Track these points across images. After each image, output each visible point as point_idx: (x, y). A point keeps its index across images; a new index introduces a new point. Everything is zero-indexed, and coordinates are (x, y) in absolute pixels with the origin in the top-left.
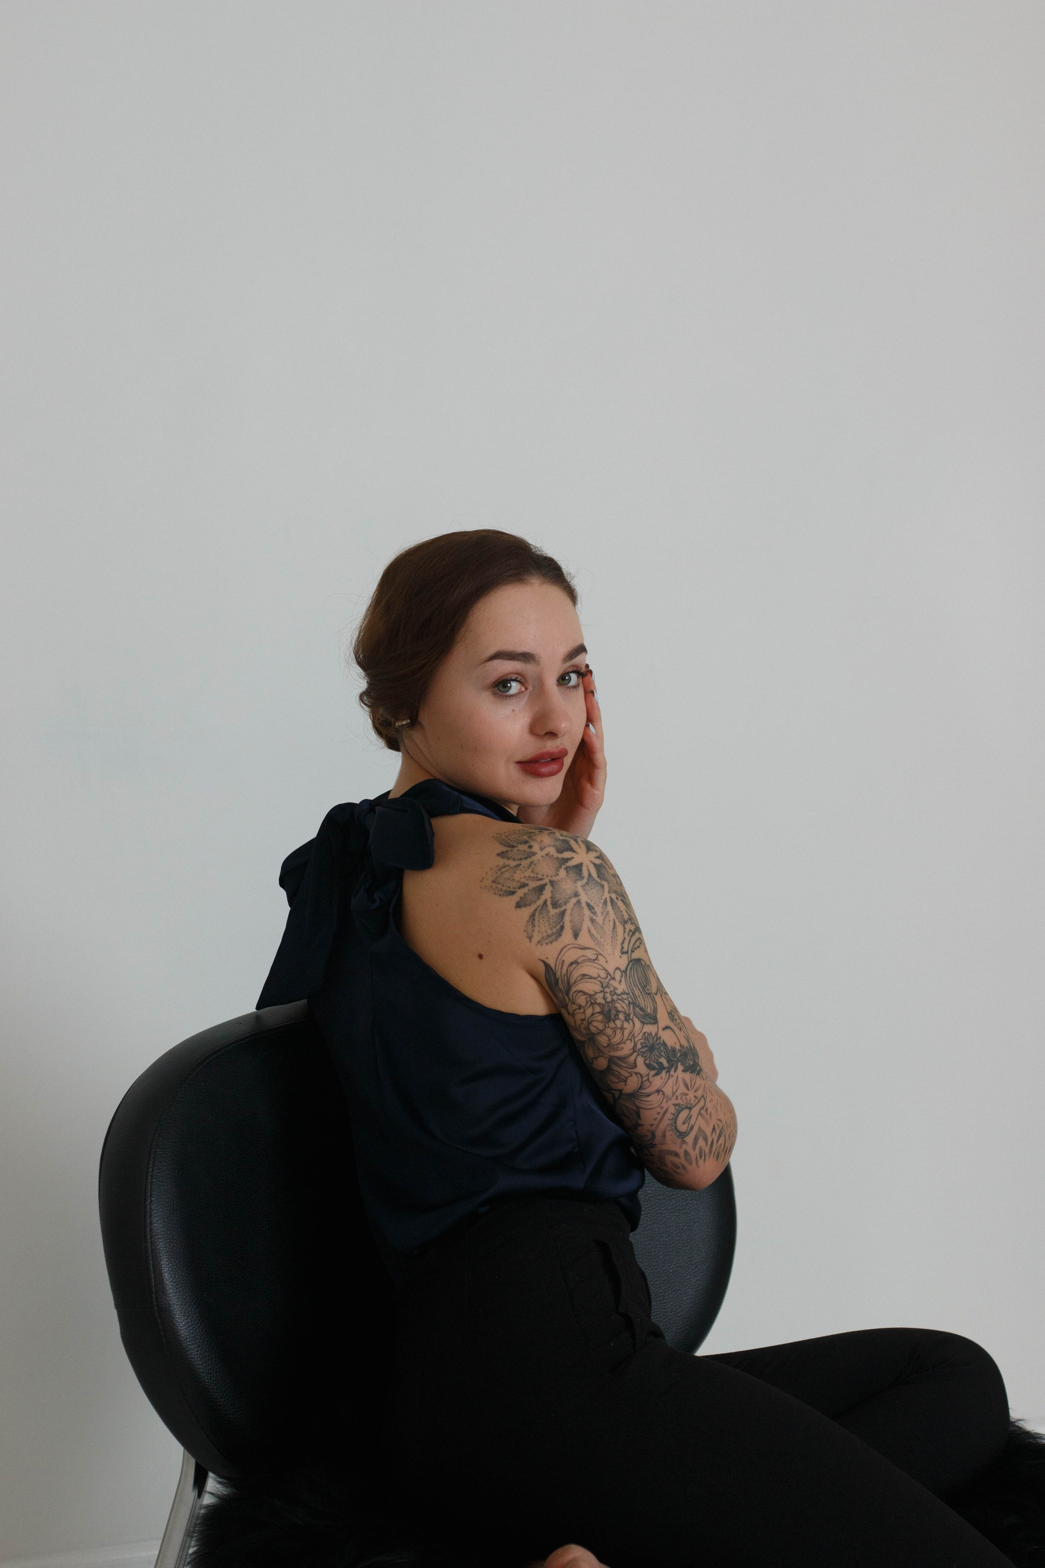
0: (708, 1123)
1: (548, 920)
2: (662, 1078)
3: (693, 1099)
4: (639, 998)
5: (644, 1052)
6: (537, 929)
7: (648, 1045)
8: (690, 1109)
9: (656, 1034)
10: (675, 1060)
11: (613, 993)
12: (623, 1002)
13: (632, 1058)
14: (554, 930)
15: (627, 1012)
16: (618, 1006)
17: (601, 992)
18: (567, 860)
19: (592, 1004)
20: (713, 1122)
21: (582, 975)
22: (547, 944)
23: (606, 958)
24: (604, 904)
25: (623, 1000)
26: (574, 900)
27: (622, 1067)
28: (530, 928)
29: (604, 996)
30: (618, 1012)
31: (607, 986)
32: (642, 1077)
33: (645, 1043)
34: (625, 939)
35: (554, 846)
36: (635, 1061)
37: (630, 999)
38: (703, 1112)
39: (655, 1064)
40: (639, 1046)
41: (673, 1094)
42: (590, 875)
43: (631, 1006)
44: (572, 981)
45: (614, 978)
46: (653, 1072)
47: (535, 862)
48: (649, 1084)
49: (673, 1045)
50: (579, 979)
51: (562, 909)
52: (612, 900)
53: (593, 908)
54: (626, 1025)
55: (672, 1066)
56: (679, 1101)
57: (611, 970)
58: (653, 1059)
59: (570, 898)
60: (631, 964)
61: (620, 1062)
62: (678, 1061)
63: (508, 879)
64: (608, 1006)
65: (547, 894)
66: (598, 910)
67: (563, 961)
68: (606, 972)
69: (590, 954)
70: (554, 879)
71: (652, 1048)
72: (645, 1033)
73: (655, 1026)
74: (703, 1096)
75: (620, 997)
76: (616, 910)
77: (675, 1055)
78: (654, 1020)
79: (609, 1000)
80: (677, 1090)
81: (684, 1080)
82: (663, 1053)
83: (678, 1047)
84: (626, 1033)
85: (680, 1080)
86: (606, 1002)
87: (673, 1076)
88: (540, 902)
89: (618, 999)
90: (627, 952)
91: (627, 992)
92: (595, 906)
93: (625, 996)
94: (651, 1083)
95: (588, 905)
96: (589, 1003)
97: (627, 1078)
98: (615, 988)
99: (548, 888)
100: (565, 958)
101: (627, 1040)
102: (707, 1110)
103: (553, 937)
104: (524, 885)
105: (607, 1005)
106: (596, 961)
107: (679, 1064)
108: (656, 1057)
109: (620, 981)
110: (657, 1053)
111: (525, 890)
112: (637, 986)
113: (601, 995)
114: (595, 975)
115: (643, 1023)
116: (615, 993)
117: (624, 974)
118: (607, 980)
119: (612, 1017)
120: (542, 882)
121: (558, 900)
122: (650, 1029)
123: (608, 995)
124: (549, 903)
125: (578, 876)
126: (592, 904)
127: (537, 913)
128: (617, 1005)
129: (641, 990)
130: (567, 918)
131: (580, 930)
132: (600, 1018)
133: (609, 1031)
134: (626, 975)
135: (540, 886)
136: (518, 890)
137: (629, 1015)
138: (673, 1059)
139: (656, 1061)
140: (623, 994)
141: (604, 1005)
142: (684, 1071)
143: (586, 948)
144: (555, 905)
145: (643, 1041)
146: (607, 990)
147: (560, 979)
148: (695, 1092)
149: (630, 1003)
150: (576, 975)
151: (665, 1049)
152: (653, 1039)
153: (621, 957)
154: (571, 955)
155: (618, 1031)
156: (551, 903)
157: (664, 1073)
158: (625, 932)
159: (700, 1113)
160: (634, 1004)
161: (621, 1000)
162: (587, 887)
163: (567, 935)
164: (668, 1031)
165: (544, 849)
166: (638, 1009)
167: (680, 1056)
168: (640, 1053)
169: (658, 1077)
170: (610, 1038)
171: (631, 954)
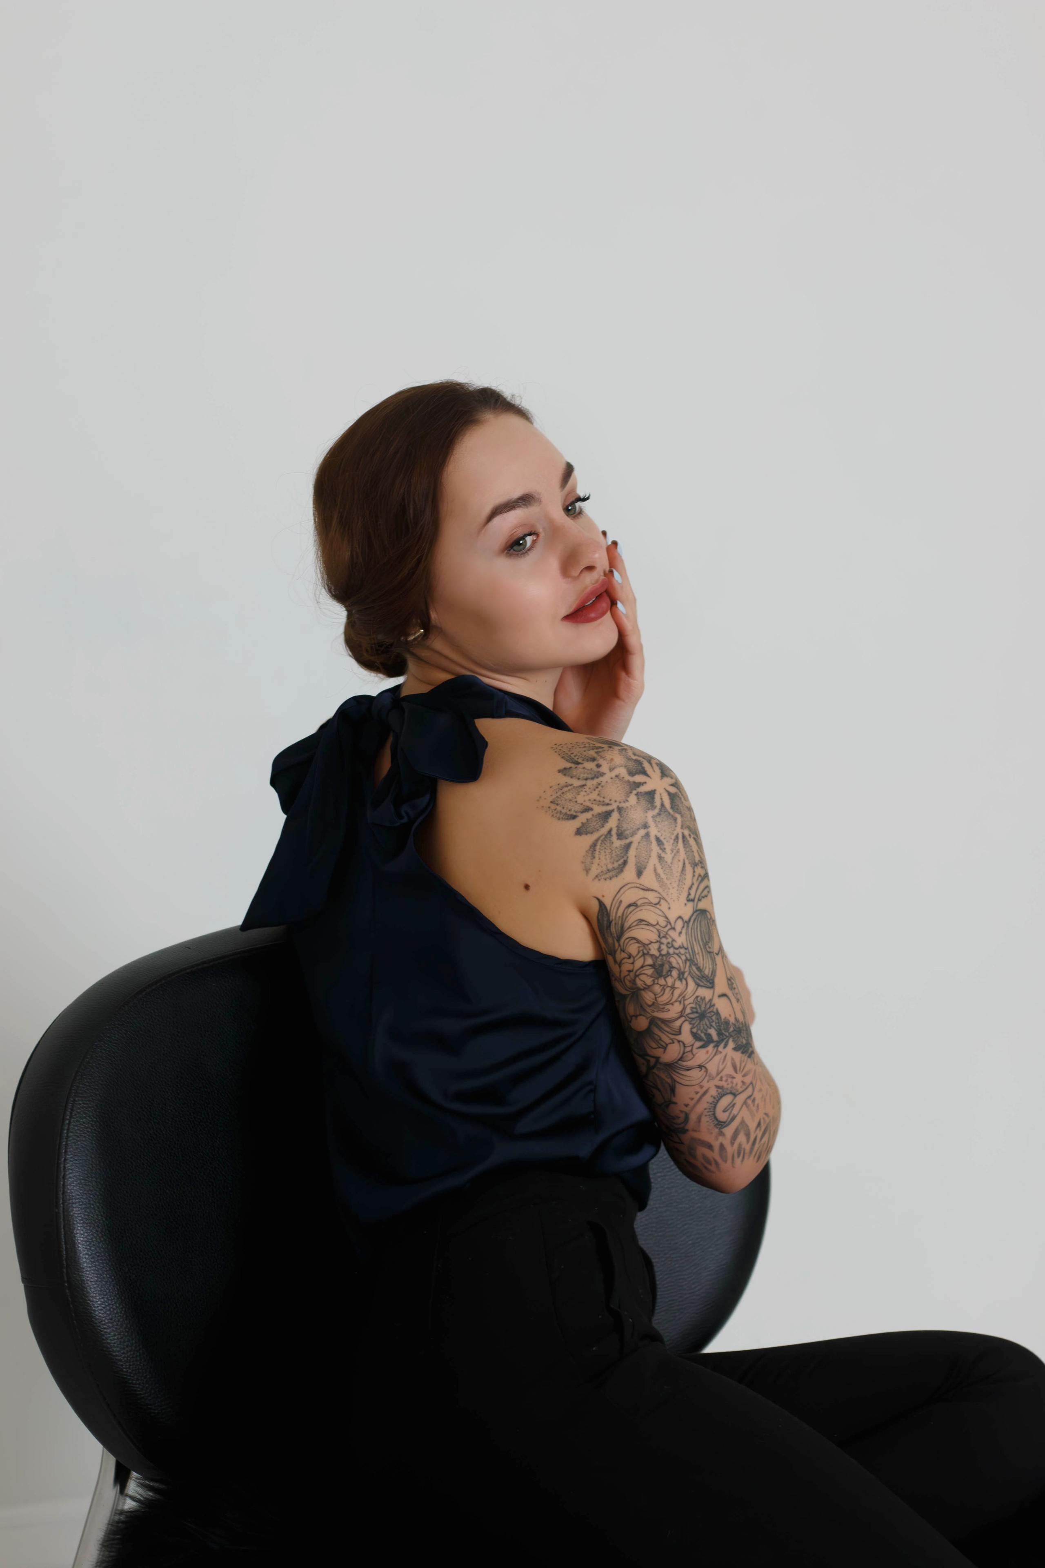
0: (753, 1115)
1: (611, 853)
2: (707, 1052)
3: (740, 1084)
4: (697, 956)
5: (693, 1019)
6: (596, 861)
7: (699, 1011)
8: (735, 1095)
9: (710, 1000)
10: (727, 1034)
11: (670, 945)
12: (680, 957)
13: (678, 1023)
14: (616, 865)
15: (682, 970)
16: (674, 961)
17: (657, 942)
18: (639, 785)
19: (644, 954)
20: (760, 1115)
21: (638, 920)
22: (605, 879)
23: (669, 904)
24: (675, 840)
25: (679, 955)
26: (642, 832)
27: (664, 1032)
28: (589, 860)
29: (660, 947)
30: (672, 967)
31: (665, 937)
32: (685, 1047)
33: (696, 1008)
34: (693, 884)
35: (625, 767)
36: (680, 1027)
37: (688, 955)
38: (749, 1102)
39: (703, 1035)
40: (688, 1011)
41: (718, 1074)
42: (662, 805)
43: (688, 963)
44: (627, 925)
45: (674, 929)
46: (698, 1044)
47: (602, 784)
48: (692, 1056)
49: (728, 1017)
50: (634, 924)
51: (627, 841)
52: (684, 837)
53: (663, 844)
54: (678, 984)
55: (722, 1040)
56: (723, 1083)
57: (672, 917)
58: (702, 1028)
59: (638, 829)
60: (695, 914)
61: (663, 1026)
62: (731, 1036)
63: (570, 800)
64: (662, 959)
65: (613, 822)
66: (668, 846)
67: (621, 901)
68: (666, 920)
69: (652, 897)
70: (624, 805)
71: (702, 1016)
72: (697, 997)
73: (711, 991)
74: (751, 1083)
75: (677, 951)
76: (687, 849)
77: (727, 1029)
78: (710, 983)
79: (664, 952)
80: (723, 1070)
81: (733, 1059)
82: (714, 1024)
83: (732, 1020)
84: (677, 993)
85: (728, 1059)
86: (661, 955)
87: (721, 1052)
88: (604, 831)
89: (674, 953)
90: (693, 900)
91: (685, 945)
92: (664, 841)
93: (682, 951)
94: (694, 1056)
95: (658, 839)
96: (641, 954)
97: (667, 1045)
98: (673, 940)
99: (615, 816)
100: (622, 898)
101: (676, 1001)
102: (754, 1101)
103: (614, 873)
104: (588, 809)
105: (660, 958)
106: (658, 906)
107: (731, 1040)
108: (706, 1027)
109: (681, 933)
110: (708, 1023)
111: (588, 815)
112: (699, 941)
113: (656, 946)
114: (654, 922)
115: (698, 985)
116: (673, 946)
117: (686, 924)
118: (666, 930)
119: (664, 973)
120: (609, 808)
121: (625, 830)
122: (704, 992)
123: (664, 947)
124: (614, 832)
125: (649, 805)
126: (662, 838)
127: (600, 842)
128: (672, 960)
129: (702, 947)
130: (632, 852)
131: (645, 868)
132: (650, 971)
133: (657, 988)
134: (688, 926)
135: (606, 812)
136: (579, 814)
137: (683, 973)
138: (724, 1033)
139: (705, 1032)
140: (681, 948)
141: (657, 958)
142: (735, 1049)
143: (648, 890)
144: (621, 835)
145: (693, 1005)
146: (664, 941)
147: (613, 923)
148: (744, 1076)
149: (687, 959)
150: (632, 918)
151: (718, 1019)
152: (706, 1005)
153: (686, 904)
154: (629, 896)
155: (668, 990)
156: (617, 834)
157: (710, 1048)
158: (694, 876)
159: (745, 1103)
160: (691, 961)
161: (677, 954)
162: (658, 819)
163: (629, 873)
164: (724, 999)
165: (613, 769)
166: (694, 968)
167: (733, 1031)
168: (688, 1019)
169: (703, 1051)
170: (657, 996)
171: (697, 902)
